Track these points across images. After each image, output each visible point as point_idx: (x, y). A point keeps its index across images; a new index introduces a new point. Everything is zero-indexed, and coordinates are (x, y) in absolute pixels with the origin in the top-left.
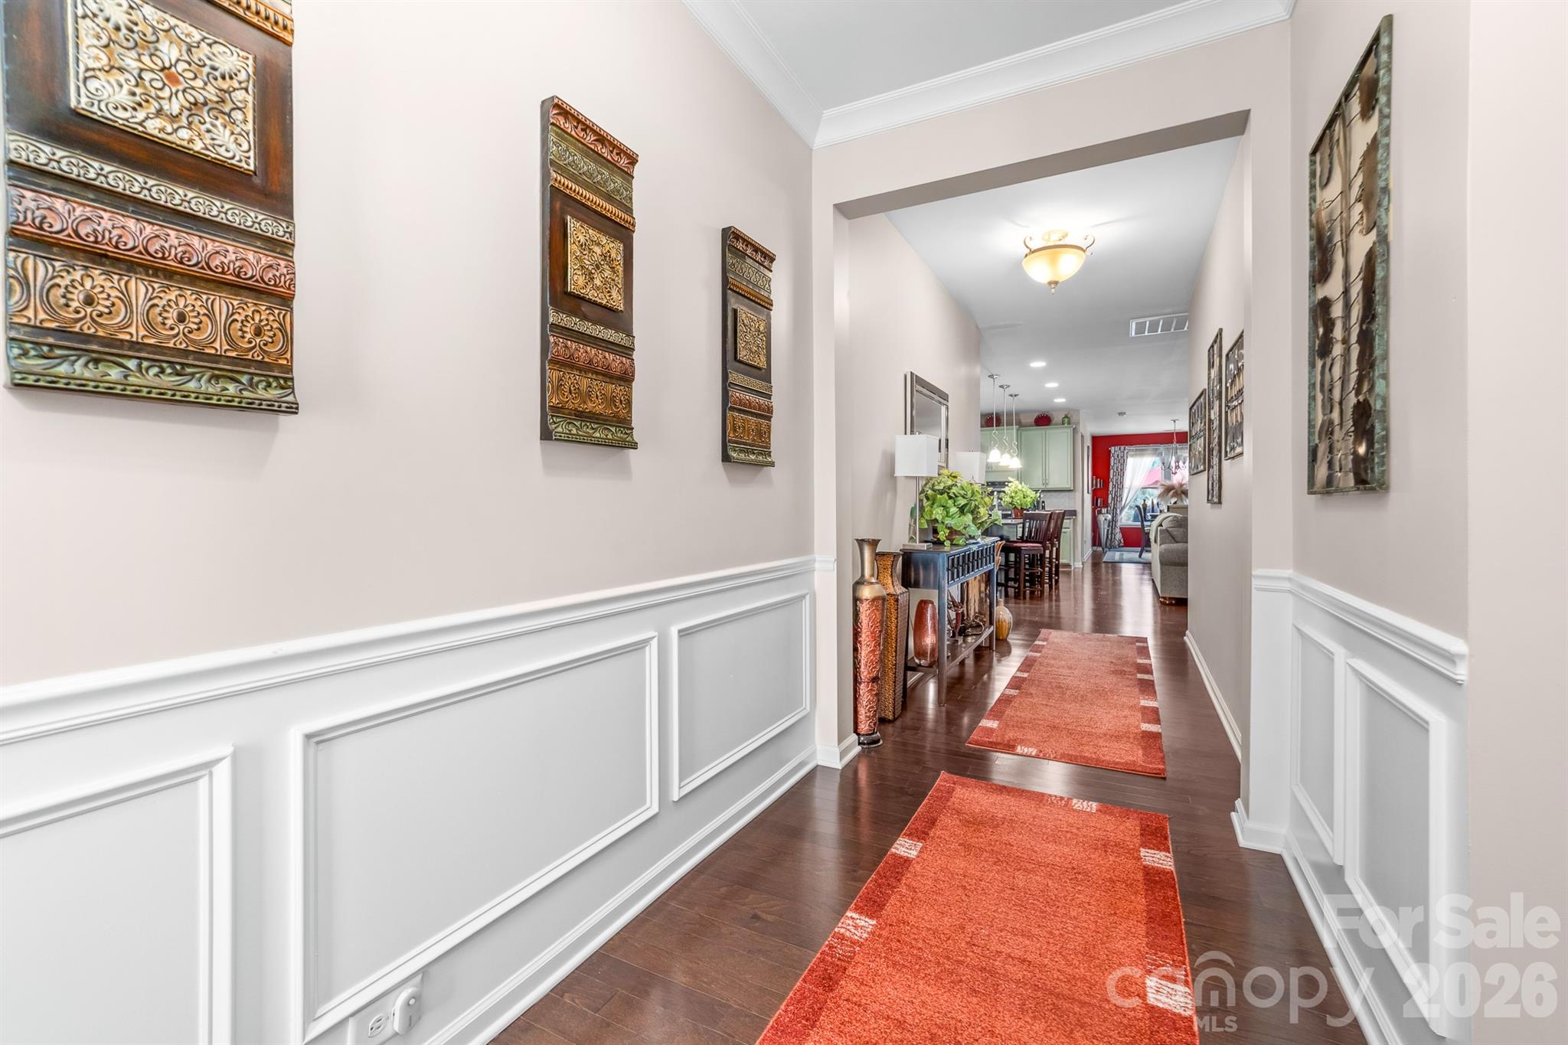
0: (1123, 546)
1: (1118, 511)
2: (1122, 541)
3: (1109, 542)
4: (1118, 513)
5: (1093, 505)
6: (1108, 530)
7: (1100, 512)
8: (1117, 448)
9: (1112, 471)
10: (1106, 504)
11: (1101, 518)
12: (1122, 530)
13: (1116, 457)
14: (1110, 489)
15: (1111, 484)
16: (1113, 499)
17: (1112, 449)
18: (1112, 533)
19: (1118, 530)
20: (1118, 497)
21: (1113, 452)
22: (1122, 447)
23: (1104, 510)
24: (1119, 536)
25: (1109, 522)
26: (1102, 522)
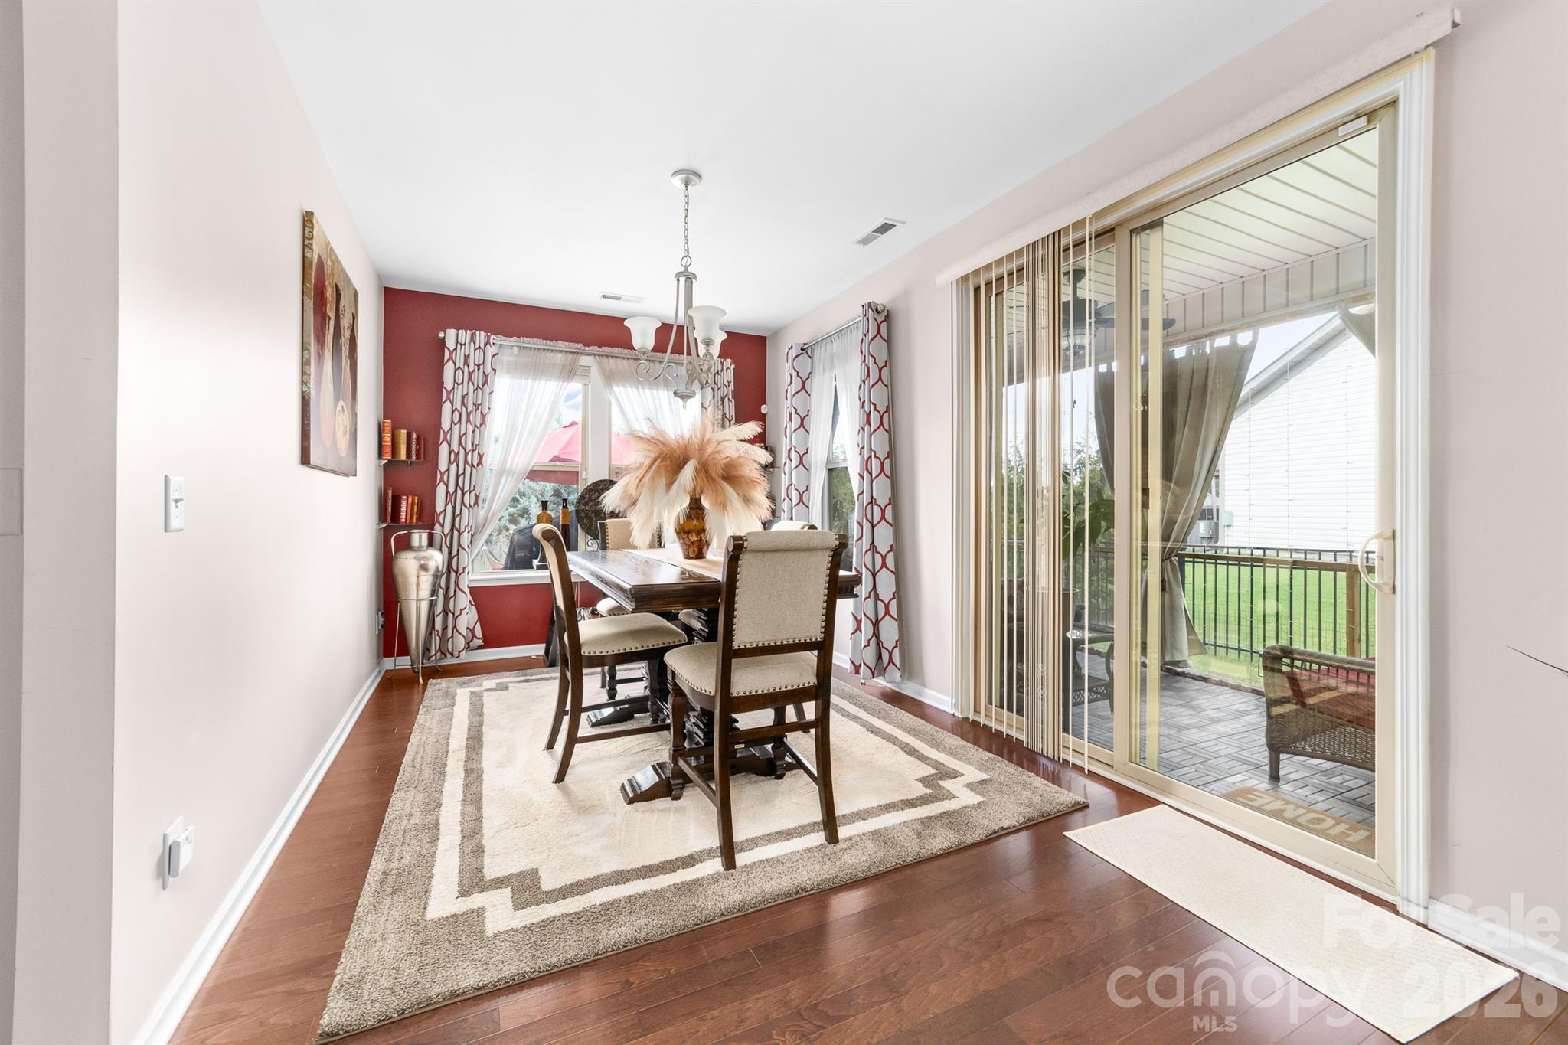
0: (480, 647)
1: (466, 539)
2: (478, 632)
3: (436, 642)
4: (465, 541)
5: (382, 517)
6: (432, 605)
7: (405, 545)
8: (464, 336)
9: (447, 408)
10: (426, 518)
11: (407, 563)
12: (479, 595)
13: (460, 362)
14: (443, 465)
15: (444, 449)
16: (450, 498)
17: (450, 336)
18: (446, 611)
19: (464, 600)
20: (465, 495)
21: (450, 344)
22: (481, 336)
23: (419, 537)
24: (468, 617)
25: (437, 576)
26: (413, 580)
